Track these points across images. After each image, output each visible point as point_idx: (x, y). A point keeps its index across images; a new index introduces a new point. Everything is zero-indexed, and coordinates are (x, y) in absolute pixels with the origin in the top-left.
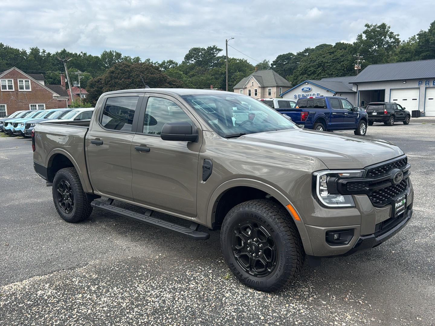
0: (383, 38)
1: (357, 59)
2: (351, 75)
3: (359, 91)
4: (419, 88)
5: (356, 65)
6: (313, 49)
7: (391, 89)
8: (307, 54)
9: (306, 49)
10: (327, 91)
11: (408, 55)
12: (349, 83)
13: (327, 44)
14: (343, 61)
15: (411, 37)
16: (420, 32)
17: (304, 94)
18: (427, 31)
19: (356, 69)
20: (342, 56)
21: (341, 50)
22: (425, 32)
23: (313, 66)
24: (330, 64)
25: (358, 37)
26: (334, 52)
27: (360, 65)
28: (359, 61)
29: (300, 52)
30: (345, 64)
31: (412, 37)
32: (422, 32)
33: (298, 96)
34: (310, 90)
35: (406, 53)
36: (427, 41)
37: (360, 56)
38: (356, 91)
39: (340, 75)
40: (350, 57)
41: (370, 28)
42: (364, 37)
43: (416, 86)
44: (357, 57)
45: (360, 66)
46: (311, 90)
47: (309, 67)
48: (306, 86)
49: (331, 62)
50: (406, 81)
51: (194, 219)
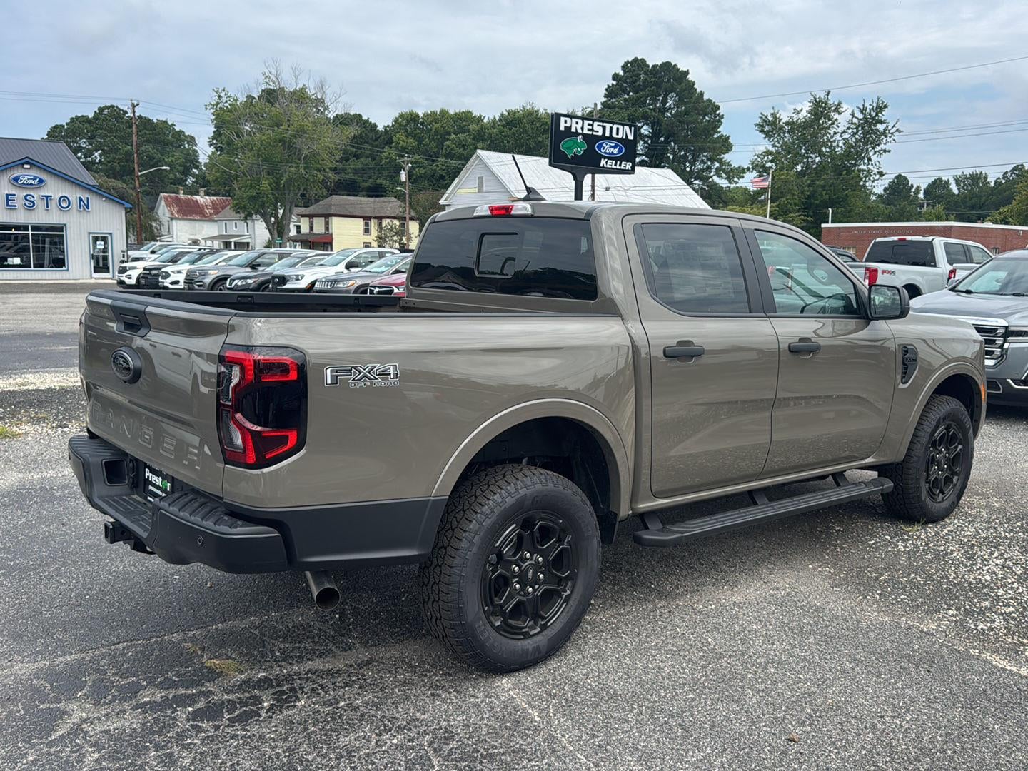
51: (870, 460)
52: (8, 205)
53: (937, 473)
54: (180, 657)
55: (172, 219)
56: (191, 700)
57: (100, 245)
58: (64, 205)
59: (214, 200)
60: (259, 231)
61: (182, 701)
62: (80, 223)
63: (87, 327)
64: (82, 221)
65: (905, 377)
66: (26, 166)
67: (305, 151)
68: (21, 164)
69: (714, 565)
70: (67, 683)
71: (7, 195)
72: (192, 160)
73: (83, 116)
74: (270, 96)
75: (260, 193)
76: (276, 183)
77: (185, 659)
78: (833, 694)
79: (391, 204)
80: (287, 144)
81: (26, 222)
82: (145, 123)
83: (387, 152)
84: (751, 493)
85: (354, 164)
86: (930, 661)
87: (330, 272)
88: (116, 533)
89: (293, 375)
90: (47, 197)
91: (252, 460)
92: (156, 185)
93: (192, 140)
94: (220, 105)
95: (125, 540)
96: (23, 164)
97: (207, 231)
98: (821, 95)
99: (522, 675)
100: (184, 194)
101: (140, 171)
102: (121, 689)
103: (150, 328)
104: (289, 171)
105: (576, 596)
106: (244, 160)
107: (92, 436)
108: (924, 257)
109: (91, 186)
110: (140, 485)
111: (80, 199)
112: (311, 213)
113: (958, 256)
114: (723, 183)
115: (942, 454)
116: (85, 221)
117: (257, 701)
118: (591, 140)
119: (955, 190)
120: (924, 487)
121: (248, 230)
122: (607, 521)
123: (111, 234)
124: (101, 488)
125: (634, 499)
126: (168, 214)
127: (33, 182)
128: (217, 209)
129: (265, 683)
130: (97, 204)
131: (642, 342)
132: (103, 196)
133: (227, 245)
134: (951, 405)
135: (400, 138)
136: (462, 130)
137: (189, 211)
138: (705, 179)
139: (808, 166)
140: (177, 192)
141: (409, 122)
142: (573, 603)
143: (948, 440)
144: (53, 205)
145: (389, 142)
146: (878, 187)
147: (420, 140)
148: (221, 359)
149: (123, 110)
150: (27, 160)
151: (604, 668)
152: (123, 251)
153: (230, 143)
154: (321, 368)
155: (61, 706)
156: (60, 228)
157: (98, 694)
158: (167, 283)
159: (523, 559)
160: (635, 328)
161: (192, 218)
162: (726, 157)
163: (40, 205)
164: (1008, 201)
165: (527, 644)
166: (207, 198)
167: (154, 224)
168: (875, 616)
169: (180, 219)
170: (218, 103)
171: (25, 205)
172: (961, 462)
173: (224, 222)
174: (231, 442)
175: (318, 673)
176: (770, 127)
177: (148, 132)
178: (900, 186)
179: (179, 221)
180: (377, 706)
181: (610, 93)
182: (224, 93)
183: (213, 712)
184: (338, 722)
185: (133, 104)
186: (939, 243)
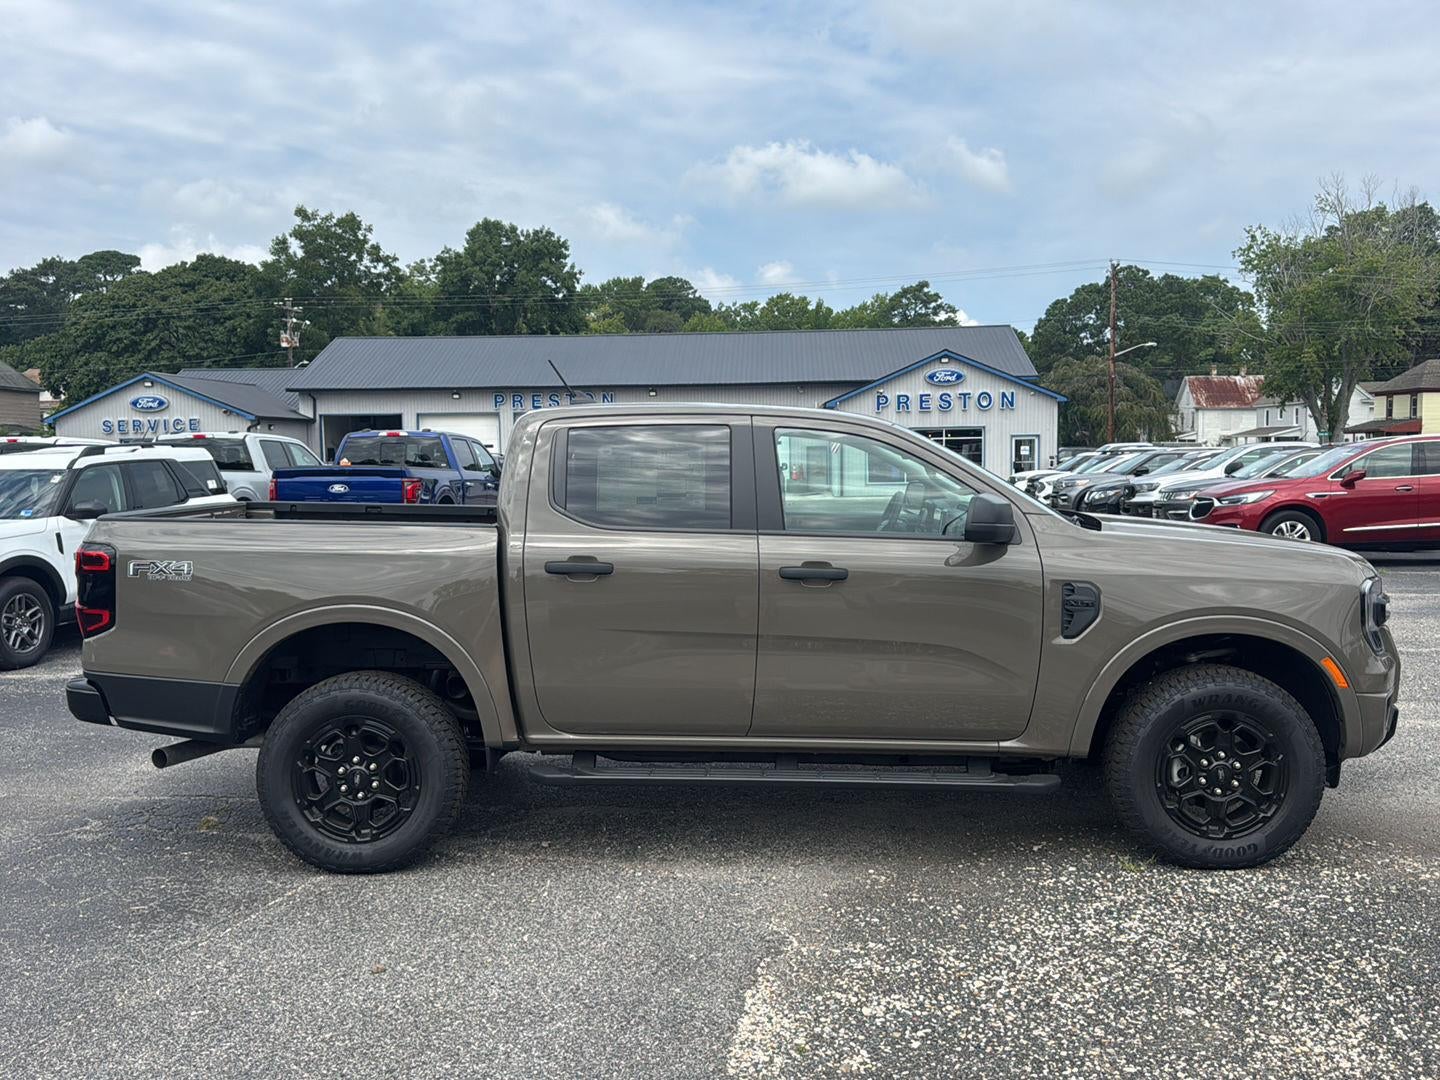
0: (353, 257)
1: (284, 314)
2: (262, 365)
3: (321, 416)
4: (497, 415)
5: (286, 333)
6: (72, 262)
7: (418, 415)
8: (52, 279)
9: (44, 261)
10: (225, 412)
11: (417, 316)
12: (288, 390)
13: (122, 252)
14: (230, 318)
15: (413, 264)
16: (443, 252)
17: (141, 419)
18: (461, 251)
19: (284, 345)
20: (228, 300)
21: (218, 279)
22: (458, 255)
23: (126, 326)
24: (187, 324)
25: (277, 244)
26: (194, 285)
27: (298, 334)
28: (295, 320)
29: (23, 270)
30: (242, 328)
31: (416, 263)
32: (447, 253)
33: (116, 424)
34: (163, 407)
35: (411, 310)
36: (466, 280)
37: (293, 306)
38: (311, 416)
39: (226, 362)
40: (256, 307)
41: (309, 220)
42: (296, 248)
43: (490, 408)
44: (285, 308)
45: (296, 339)
46: (168, 407)
47: (113, 328)
48: (146, 393)
49: (190, 316)
50: (459, 391)
52: (921, 407)
55: (1197, 410)
57: (1025, 450)
58: (984, 403)
59: (1260, 380)
60: (1305, 421)
62: (1002, 423)
64: (1004, 421)
66: (944, 360)
67: (1374, 299)
68: (937, 358)
71: (922, 396)
73: (1091, 285)
75: (1301, 366)
76: (1327, 350)
80: (1347, 293)
81: (941, 426)
90: (965, 395)
94: (1255, 249)
96: (941, 358)
97: (1242, 423)
100: (1218, 374)
101: (1117, 352)
104: (1349, 330)
109: (1017, 377)
111: (1004, 395)
112: (1389, 389)
116: (1008, 422)
121: (1297, 419)
123: (1038, 436)
126: (1193, 404)
127: (950, 378)
130: (1025, 400)
132: (1032, 389)
137: (1224, 397)
140: (1208, 374)
144: (972, 403)
149: (1143, 271)
150: (946, 352)
152: (1052, 458)
154: (126, 561)
156: (978, 432)
161: (1225, 406)
163: (956, 404)
166: (1251, 377)
167: (1171, 418)
169: (1208, 410)
170: (1251, 247)
171: (940, 406)
173: (1266, 410)
177: (1173, 296)
179: (1205, 412)
182: (1259, 231)
185: (1113, 265)
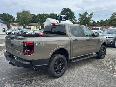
51: (95, 52)
53: (102, 53)
54: (18, 78)
56: (20, 83)
57: (4, 29)
60: (22, 27)
61: (19, 83)
63: (6, 39)
64: (2, 26)
65: (99, 43)
67: (28, 18)
69: (79, 65)
70: (5, 81)
72: (14, 19)
74: (23, 12)
75: (22, 23)
76: (24, 22)
77: (19, 78)
78: (94, 79)
79: (38, 24)
80: (25, 17)
82: (9, 15)
83: (37, 18)
84: (83, 56)
85: (33, 20)
86: (104, 75)
87: (31, 32)
88: (10, 63)
89: (32, 44)
91: (28, 54)
92: (10, 22)
93: (14, 17)
94: (18, 13)
95: (12, 64)
97: (16, 27)
98: (86, 12)
99: (59, 78)
102: (11, 82)
103: (14, 39)
104: (26, 20)
105: (64, 69)
106: (20, 19)
107: (7, 52)
108: (98, 29)
110: (13, 57)
111: (1, 24)
112: (28, 25)
113: (101, 29)
114: (75, 22)
115: (103, 51)
117: (28, 83)
118: (61, 17)
119: (100, 22)
120: (101, 55)
122: (68, 60)
124: (8, 58)
125: (70, 57)
128: (17, 25)
129: (29, 80)
131: (71, 39)
133: (18, 29)
134: (104, 46)
135: (38, 17)
136: (46, 16)
138: (73, 21)
139: (84, 20)
140: (13, 23)
141: (39, 15)
142: (64, 70)
143: (103, 50)
145: (37, 17)
146: (92, 22)
147: (41, 17)
148: (24, 43)
149: (6, 14)
151: (68, 77)
152: (6, 30)
153: (19, 17)
154: (35, 43)
155: (4, 84)
157: (9, 82)
158: (12, 33)
159: (58, 65)
160: (70, 38)
162: (75, 19)
164: (106, 23)
165: (59, 75)
167: (10, 27)
168: (97, 70)
169: (13, 26)
172: (105, 52)
174: (25, 52)
175: (35, 79)
176: (80, 15)
178: (94, 22)
180: (42, 83)
181: (62, 11)
183: (23, 84)
184: (38, 85)
186: (99, 28)
